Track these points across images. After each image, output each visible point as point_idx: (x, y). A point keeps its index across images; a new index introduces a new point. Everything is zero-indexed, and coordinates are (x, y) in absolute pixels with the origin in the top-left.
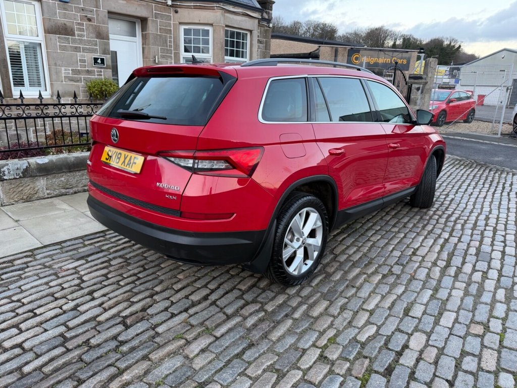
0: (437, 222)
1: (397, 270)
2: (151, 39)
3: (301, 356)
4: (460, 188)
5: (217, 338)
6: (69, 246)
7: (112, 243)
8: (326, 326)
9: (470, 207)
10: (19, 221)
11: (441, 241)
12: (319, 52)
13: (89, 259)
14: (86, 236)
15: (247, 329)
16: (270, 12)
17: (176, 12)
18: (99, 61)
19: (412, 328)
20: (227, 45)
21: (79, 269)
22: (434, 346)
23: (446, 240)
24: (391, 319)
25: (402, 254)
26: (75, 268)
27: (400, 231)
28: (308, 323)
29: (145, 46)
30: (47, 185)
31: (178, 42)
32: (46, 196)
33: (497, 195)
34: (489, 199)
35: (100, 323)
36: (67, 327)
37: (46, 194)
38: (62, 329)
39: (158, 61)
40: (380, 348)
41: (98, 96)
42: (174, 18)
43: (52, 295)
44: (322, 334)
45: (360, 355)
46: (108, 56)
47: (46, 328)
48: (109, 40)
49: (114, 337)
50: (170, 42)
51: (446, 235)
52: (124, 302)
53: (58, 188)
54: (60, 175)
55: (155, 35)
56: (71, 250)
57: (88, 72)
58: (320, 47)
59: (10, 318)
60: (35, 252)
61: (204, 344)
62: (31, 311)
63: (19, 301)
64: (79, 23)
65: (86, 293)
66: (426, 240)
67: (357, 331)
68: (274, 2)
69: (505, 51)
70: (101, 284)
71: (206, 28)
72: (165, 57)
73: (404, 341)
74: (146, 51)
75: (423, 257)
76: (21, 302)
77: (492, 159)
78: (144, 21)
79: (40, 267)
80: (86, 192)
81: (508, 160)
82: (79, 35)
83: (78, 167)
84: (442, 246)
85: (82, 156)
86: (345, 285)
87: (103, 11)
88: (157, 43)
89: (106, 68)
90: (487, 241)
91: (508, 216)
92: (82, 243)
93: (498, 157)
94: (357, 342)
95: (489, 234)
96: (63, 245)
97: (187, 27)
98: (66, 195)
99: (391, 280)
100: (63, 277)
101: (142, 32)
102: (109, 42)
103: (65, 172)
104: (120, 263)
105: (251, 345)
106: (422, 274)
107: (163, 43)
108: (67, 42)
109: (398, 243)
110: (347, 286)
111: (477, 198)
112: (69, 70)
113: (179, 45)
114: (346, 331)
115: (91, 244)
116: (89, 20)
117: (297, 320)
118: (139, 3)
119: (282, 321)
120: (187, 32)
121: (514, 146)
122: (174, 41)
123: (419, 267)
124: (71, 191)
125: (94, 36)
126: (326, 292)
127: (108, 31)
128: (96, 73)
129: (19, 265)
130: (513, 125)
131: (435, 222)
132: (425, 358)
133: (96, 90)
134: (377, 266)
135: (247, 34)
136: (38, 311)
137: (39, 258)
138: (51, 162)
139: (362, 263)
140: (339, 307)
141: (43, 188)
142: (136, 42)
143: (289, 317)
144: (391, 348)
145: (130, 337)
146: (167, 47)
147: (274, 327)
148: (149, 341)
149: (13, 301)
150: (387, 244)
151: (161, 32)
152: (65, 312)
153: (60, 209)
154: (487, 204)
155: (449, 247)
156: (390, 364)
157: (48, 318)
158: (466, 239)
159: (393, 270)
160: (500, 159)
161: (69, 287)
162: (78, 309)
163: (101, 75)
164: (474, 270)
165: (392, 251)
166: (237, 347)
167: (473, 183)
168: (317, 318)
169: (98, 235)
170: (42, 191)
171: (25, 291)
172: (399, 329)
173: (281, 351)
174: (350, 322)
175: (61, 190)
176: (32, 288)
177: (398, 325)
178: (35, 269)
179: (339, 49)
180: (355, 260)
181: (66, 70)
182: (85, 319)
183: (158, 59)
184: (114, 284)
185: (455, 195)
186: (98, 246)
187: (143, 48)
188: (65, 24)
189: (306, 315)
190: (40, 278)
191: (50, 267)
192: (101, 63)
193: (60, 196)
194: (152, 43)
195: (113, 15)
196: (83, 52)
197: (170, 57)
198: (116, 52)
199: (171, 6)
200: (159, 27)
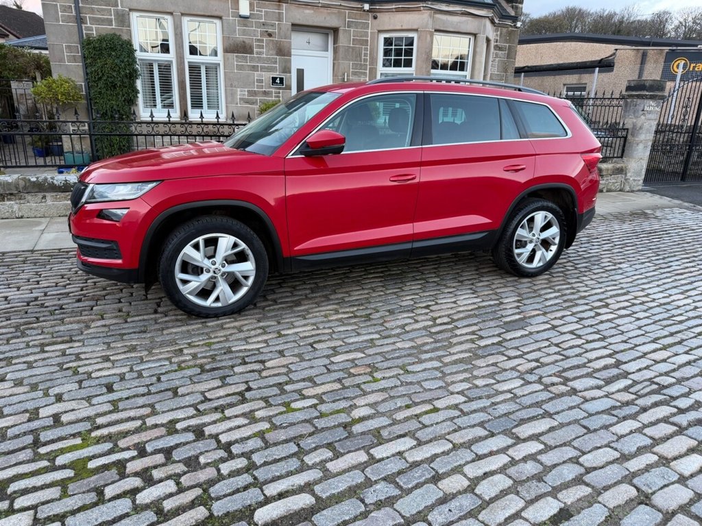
2: (341, 51)
12: (614, 58)
16: (520, 5)
17: (375, 18)
18: (278, 81)
31: (376, 54)
39: (349, 79)
42: (372, 26)
48: (291, 56)
50: (366, 55)
55: (348, 48)
57: (265, 93)
58: (616, 50)
64: (258, 40)
71: (410, 35)
72: (358, 74)
78: (335, 31)
82: (257, 53)
87: (286, 23)
88: (348, 57)
89: (285, 88)
97: (387, 35)
101: (334, 44)
102: (291, 59)
107: (357, 57)
108: (245, 61)
112: (245, 91)
113: (377, 59)
116: (270, 35)
118: (329, 11)
120: (388, 42)
122: (370, 55)
125: (274, 52)
127: (290, 46)
128: (274, 94)
135: (469, 39)
142: (327, 57)
146: (361, 61)
151: (355, 43)
163: (279, 97)
179: (650, 52)
181: (241, 91)
183: (348, 76)
187: (334, 64)
188: (244, 42)
192: (280, 83)
194: (342, 58)
195: (297, 27)
196: (261, 71)
197: (365, 74)
198: (303, 70)
199: (368, 11)
200: (352, 38)
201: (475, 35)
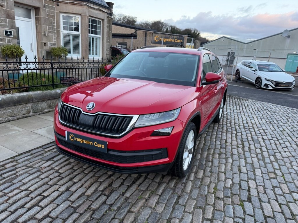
0: (227, 126)
1: (223, 150)
2: (42, 21)
3: (206, 198)
4: (227, 108)
5: (160, 196)
6: (36, 153)
8: (209, 182)
9: (236, 117)
11: (234, 135)
12: (136, 33)
13: (55, 159)
14: (43, 146)
15: (172, 189)
16: (112, 9)
17: (58, 5)
18: (9, 33)
19: (247, 178)
20: (89, 28)
21: (53, 166)
22: (260, 185)
23: (236, 134)
24: (235, 175)
25: (221, 143)
26: (49, 166)
27: (213, 131)
28: (200, 182)
29: (38, 25)
31: (59, 23)
33: (245, 111)
34: (242, 113)
35: (89, 197)
36: (70, 201)
38: (67, 203)
39: (47, 35)
40: (239, 189)
41: (10, 56)
42: (56, 9)
43: (46, 183)
44: (209, 186)
45: (233, 195)
46: (14, 30)
47: (57, 203)
49: (104, 202)
50: (54, 23)
51: (234, 132)
52: (95, 182)
53: (7, 116)
54: (8, 108)
55: (45, 18)
56: (39, 156)
57: (1, 40)
58: (137, 31)
59: (29, 201)
60: (16, 158)
61: (156, 199)
62: (40, 195)
63: (26, 190)
65: (68, 180)
66: (227, 135)
67: (223, 183)
68: (113, 4)
69: (223, 38)
70: (73, 174)
71: (77, 16)
72: (51, 32)
73: (247, 185)
74: (38, 28)
75: (231, 143)
76: (29, 190)
77: (232, 93)
78: (37, 10)
79: (25, 167)
80: (24, 118)
81: (239, 93)
83: (19, 103)
84: (236, 138)
85: (22, 96)
86: (205, 161)
87: (11, 1)
88: (46, 23)
89: (13, 38)
90: (253, 133)
91: (255, 121)
92: (43, 150)
93: (235, 92)
94: (227, 188)
95: (252, 130)
96: (31, 152)
97: (64, 15)
98: (12, 121)
99: (223, 156)
100: (45, 172)
101: (35, 16)
102: (15, 21)
103: (11, 106)
105: (179, 197)
106: (235, 152)
107: (50, 24)
109: (216, 137)
110: (206, 161)
111: (237, 113)
113: (60, 26)
114: (219, 183)
115: (49, 151)
116: (2, 6)
117: (193, 181)
119: (186, 183)
120: (65, 18)
121: (238, 86)
122: (56, 23)
123: (232, 149)
124: (15, 118)
125: (5, 16)
126: (198, 165)
127: (14, 14)
128: (7, 41)
129: (9, 167)
130: (236, 76)
131: (226, 126)
132: (260, 191)
133: (9, 52)
134: (213, 150)
135: (100, 21)
136: (45, 194)
137: (20, 162)
138: (3, 99)
139: (206, 148)
140: (209, 172)
142: (31, 22)
143: (188, 180)
144: (244, 189)
145: (113, 202)
146: (52, 26)
147: (185, 186)
148: (125, 202)
149: (22, 191)
150: (211, 138)
151: (48, 16)
152: (62, 193)
154: (243, 115)
155: (239, 137)
156: (248, 196)
157: (55, 198)
158: (244, 133)
159: (221, 151)
160: (236, 93)
161: (54, 178)
162: (70, 190)
163: (10, 42)
164: (256, 148)
165: (215, 142)
166: (173, 199)
167: (231, 105)
168: (202, 179)
169: (50, 145)
171: (27, 183)
172: (241, 179)
173: (196, 198)
174: (218, 179)
175: (9, 117)
176: (30, 181)
177: (240, 178)
178: (22, 169)
179: (148, 33)
180: (201, 148)
182: (79, 195)
183: (47, 33)
184: (81, 173)
185: (226, 111)
186: (55, 152)
187: (36, 27)
189: (196, 177)
190: (31, 174)
191: (31, 167)
192: (10, 34)
193: (9, 121)
194: (43, 23)
195: (17, 4)
197: (55, 32)
198: (18, 27)
200: (47, 13)
201: (103, 20)
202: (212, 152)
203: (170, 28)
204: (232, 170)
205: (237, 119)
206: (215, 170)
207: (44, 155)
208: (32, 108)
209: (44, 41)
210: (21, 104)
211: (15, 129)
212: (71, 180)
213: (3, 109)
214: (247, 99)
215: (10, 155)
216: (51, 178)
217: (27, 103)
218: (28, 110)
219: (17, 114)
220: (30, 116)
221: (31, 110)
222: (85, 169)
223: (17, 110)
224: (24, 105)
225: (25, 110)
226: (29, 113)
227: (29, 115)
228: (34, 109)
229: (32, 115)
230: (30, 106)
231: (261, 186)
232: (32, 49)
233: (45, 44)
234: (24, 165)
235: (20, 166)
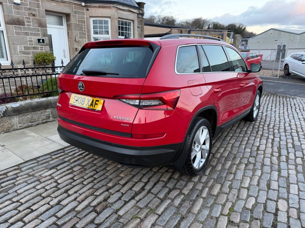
0: (264, 130)
1: (252, 160)
2: (73, 27)
3: (217, 222)
4: (267, 108)
5: (159, 216)
6: (42, 160)
7: (70, 156)
8: (224, 200)
9: (278, 119)
10: (4, 146)
11: (270, 141)
12: (171, 32)
13: (59, 168)
14: (52, 152)
15: (176, 207)
16: (143, 9)
17: (88, 10)
18: (41, 41)
19: (276, 197)
20: (119, 30)
21: (53, 175)
22: (293, 208)
23: (273, 140)
24: (261, 192)
25: (251, 150)
26: (50, 175)
27: (245, 136)
28: (213, 200)
29: (69, 31)
30: (19, 121)
31: (89, 28)
32: (19, 128)
33: (290, 111)
34: (286, 113)
35: (78, 212)
36: (56, 217)
37: (19, 126)
38: (54, 219)
39: (78, 40)
40: (263, 212)
41: (42, 63)
42: (86, 14)
43: (40, 195)
44: (224, 206)
45: (252, 219)
46: (47, 37)
47: (42, 219)
48: (47, 28)
49: (92, 221)
50: (85, 28)
51: (271, 137)
52: (90, 195)
53: (26, 122)
54: (27, 114)
55: (75, 24)
56: (44, 163)
57: (34, 48)
58: (171, 29)
59: (15, 214)
60: (21, 166)
61: (153, 220)
62: (29, 208)
63: (18, 201)
64: (27, 18)
65: (63, 192)
66: (262, 140)
67: (244, 202)
68: (145, 4)
69: (272, 30)
70: (71, 184)
71: (106, 19)
72: (82, 37)
73: (275, 206)
74: (70, 34)
75: (264, 151)
76: (20, 202)
77: (278, 90)
78: (68, 16)
79: (26, 176)
80: (44, 123)
81: (287, 90)
82: (27, 25)
83: (38, 108)
84: (272, 144)
85: (41, 101)
86: (226, 173)
87: (42, 10)
88: (77, 29)
89: (46, 45)
90: (296, 138)
91: (301, 123)
92: (50, 157)
93: (281, 89)
94: (247, 209)
95: (295, 134)
96: (38, 160)
97: (94, 19)
98: (32, 126)
99: (251, 167)
100: (44, 182)
101: (67, 22)
102: (47, 29)
103: (30, 112)
104: (80, 169)
105: (183, 218)
106: (267, 161)
107: (81, 29)
108: (20, 30)
109: (246, 143)
110: (227, 173)
111: (279, 113)
112: (22, 47)
113: (90, 30)
114: (238, 203)
115: (56, 158)
116: (34, 15)
117: (205, 198)
118: (64, 5)
119: (196, 200)
120: (95, 22)
121: (287, 83)
122: (87, 28)
123: (264, 158)
124: (35, 124)
125: (37, 25)
126: (216, 178)
127: (46, 22)
128: (40, 49)
129: (11, 176)
130: (284, 71)
131: (262, 129)
132: (291, 216)
133: (41, 59)
134: (240, 159)
135: (131, 22)
136: (34, 208)
137: (24, 170)
138: (21, 106)
139: (231, 157)
140: (228, 187)
141: (17, 123)
142: (63, 29)
143: (199, 197)
144: (269, 211)
145: (102, 221)
146: (83, 31)
147: (193, 205)
148: (116, 222)
149: (14, 202)
150: (240, 144)
151: (79, 22)
152: (52, 207)
153: (31, 136)
154: (286, 117)
155: (276, 144)
156: (273, 222)
157: (42, 212)
158: (283, 138)
159: (249, 160)
160: (282, 90)
161: (50, 189)
162: (61, 203)
163: (42, 50)
164: (296, 157)
165: (245, 149)
166: (174, 220)
167: (274, 105)
168: (217, 196)
169: (60, 152)
170: (16, 125)
171: (21, 194)
172: (268, 198)
173: (203, 220)
174: (238, 197)
175: (29, 123)
176: (25, 191)
177: (267, 196)
178: (23, 178)
179: (183, 31)
180: (226, 156)
181: (20, 47)
182: (68, 210)
183: (78, 39)
184: (80, 184)
185: (266, 112)
186: (61, 159)
187: (68, 33)
188: (18, 18)
189: (210, 194)
190: (29, 184)
191: (33, 175)
192: (42, 42)
193: (28, 127)
194: (74, 29)
195: (49, 12)
196: (31, 35)
197: (85, 37)
198: (51, 35)
199: (84, 6)
200: (77, 19)
201: (133, 21)
202: (237, 162)
203: (213, 25)
204: (258, 185)
205: (277, 122)
206: (236, 184)
207: (49, 163)
208: (52, 113)
209: (75, 47)
210: (39, 109)
211: (31, 135)
212: (66, 192)
213: (22, 114)
214: (296, 98)
215: (16, 163)
216: (47, 189)
217: (46, 109)
218: (47, 115)
219: (37, 120)
220: (50, 122)
221: (51, 115)
222: (85, 179)
223: (36, 116)
224: (44, 110)
225: (45, 115)
226: (49, 119)
227: (49, 120)
228: (54, 115)
229: (52, 120)
230: (49, 112)
231: (295, 208)
232: (65, 56)
233: (76, 49)
234: (26, 173)
235: (22, 175)
